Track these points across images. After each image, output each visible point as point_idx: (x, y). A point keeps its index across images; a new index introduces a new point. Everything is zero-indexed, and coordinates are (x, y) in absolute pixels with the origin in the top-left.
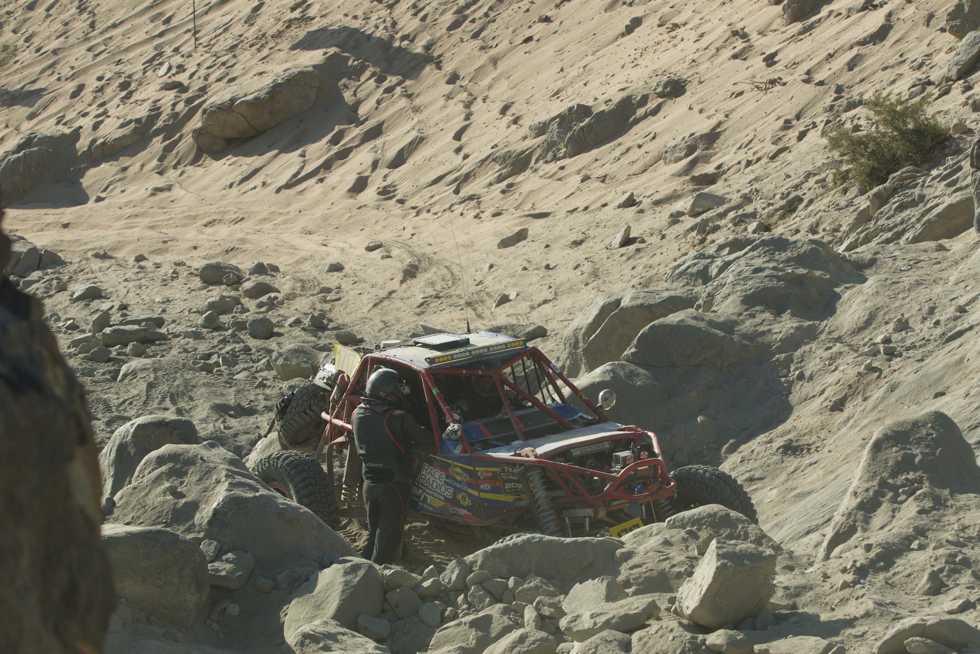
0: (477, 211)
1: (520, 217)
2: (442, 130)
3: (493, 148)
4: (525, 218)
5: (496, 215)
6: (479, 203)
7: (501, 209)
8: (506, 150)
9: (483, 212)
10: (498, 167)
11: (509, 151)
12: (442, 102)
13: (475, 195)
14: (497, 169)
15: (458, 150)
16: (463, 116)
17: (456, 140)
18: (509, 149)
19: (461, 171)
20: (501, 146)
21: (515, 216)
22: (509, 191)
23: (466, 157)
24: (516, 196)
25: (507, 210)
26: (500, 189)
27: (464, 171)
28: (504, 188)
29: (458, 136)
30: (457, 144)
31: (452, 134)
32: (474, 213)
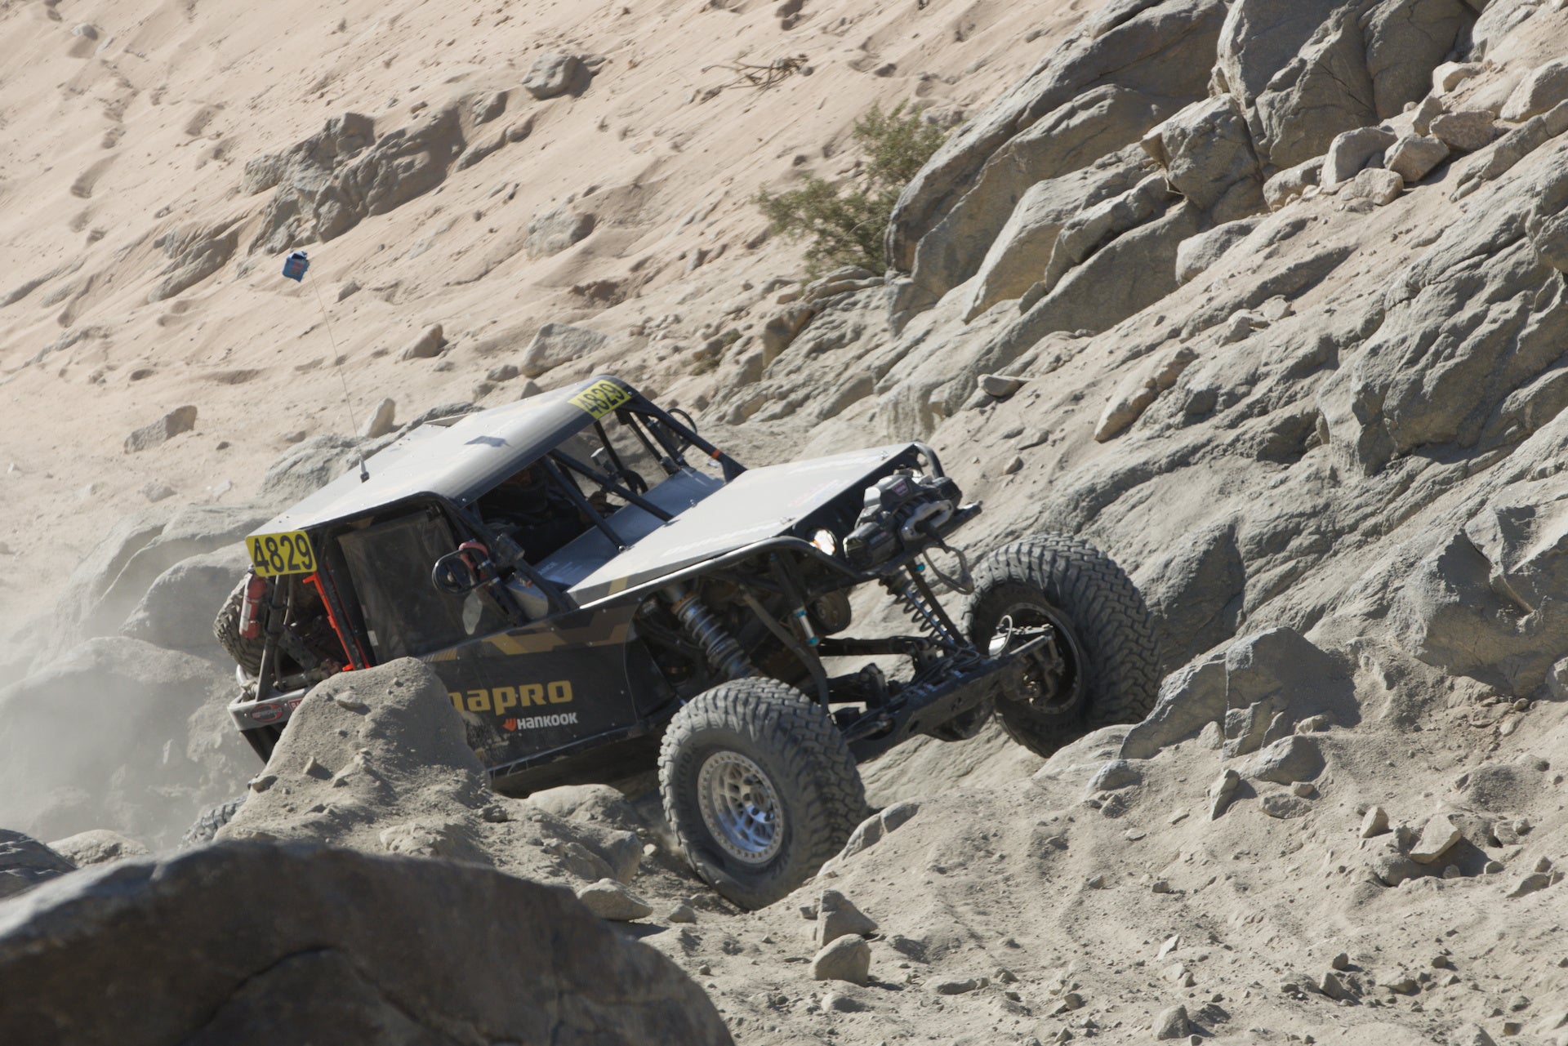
0: (101, 366)
1: (192, 381)
2: (49, 169)
3: (158, 215)
4: (202, 383)
5: (138, 376)
6: (106, 348)
7: (153, 360)
8: (188, 221)
9: (111, 368)
10: (166, 262)
11: (194, 224)
12: (55, 101)
13: (99, 328)
14: (163, 268)
15: (80, 222)
16: (100, 138)
17: (81, 195)
18: (195, 219)
19: (81, 271)
20: (179, 211)
21: (180, 377)
22: (180, 320)
23: (96, 236)
24: (193, 330)
25: (167, 365)
26: (159, 315)
27: (87, 271)
28: (167, 312)
29: (81, 189)
30: (79, 205)
31: (71, 181)
32: (90, 371)
